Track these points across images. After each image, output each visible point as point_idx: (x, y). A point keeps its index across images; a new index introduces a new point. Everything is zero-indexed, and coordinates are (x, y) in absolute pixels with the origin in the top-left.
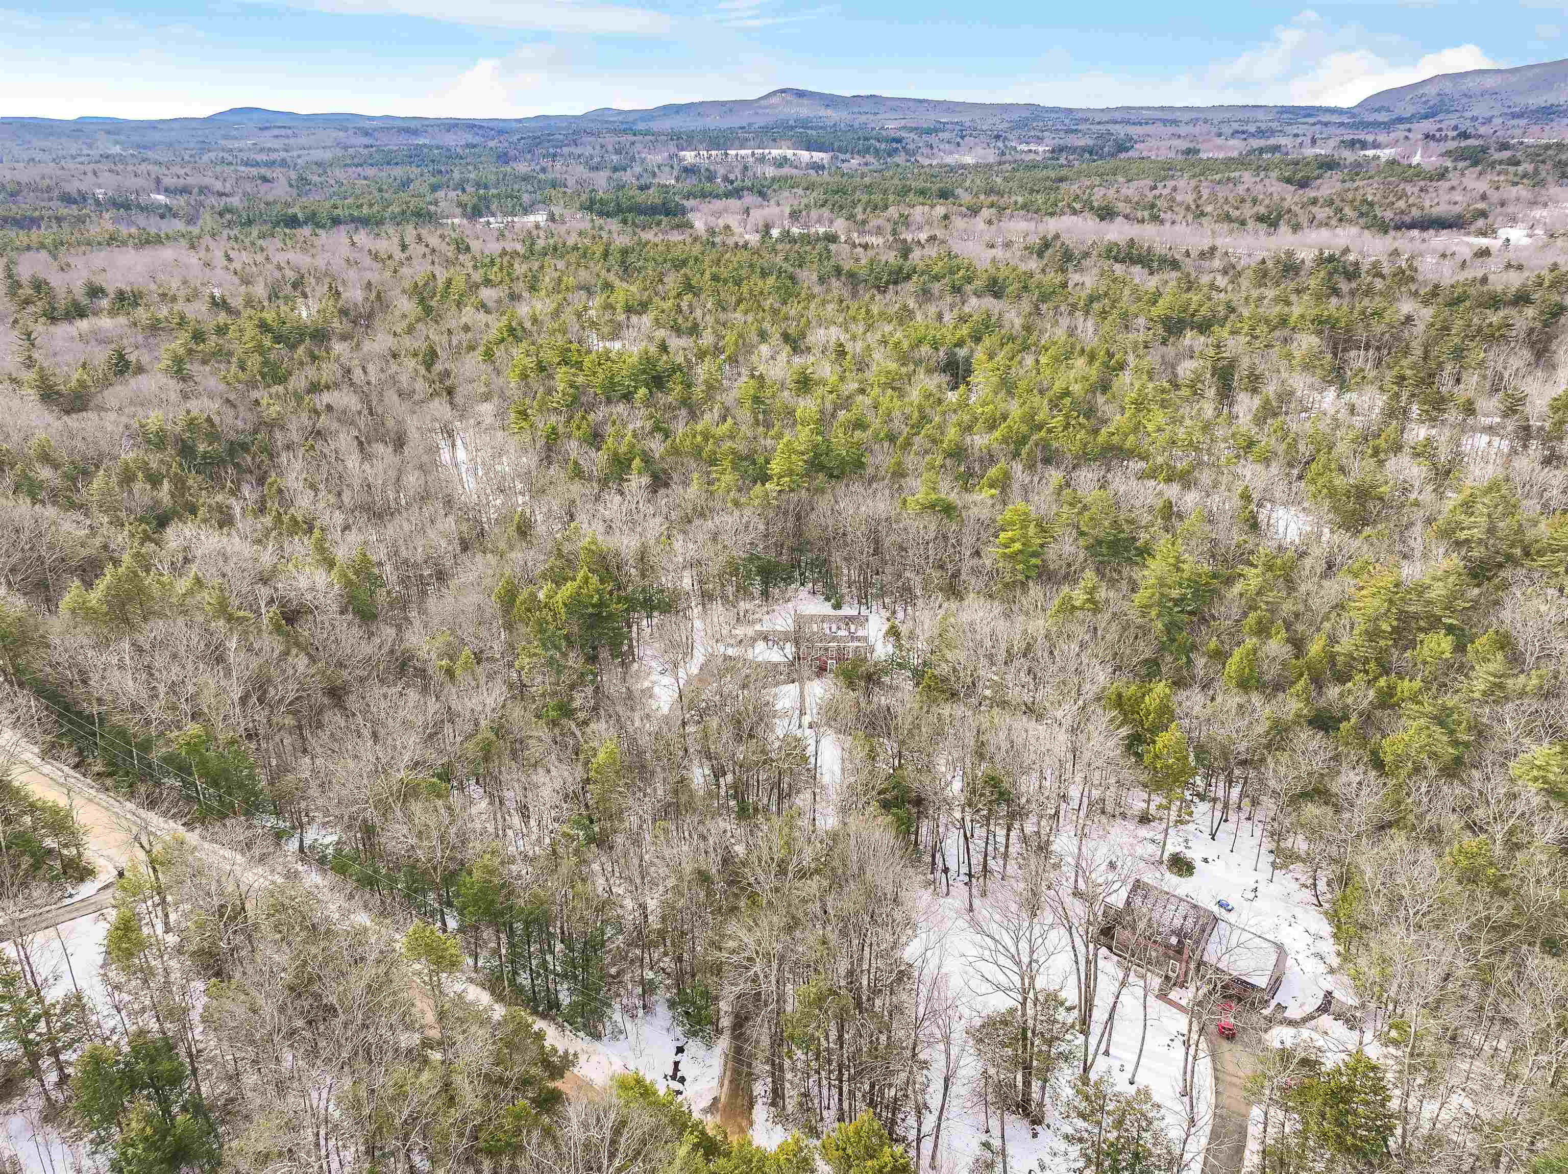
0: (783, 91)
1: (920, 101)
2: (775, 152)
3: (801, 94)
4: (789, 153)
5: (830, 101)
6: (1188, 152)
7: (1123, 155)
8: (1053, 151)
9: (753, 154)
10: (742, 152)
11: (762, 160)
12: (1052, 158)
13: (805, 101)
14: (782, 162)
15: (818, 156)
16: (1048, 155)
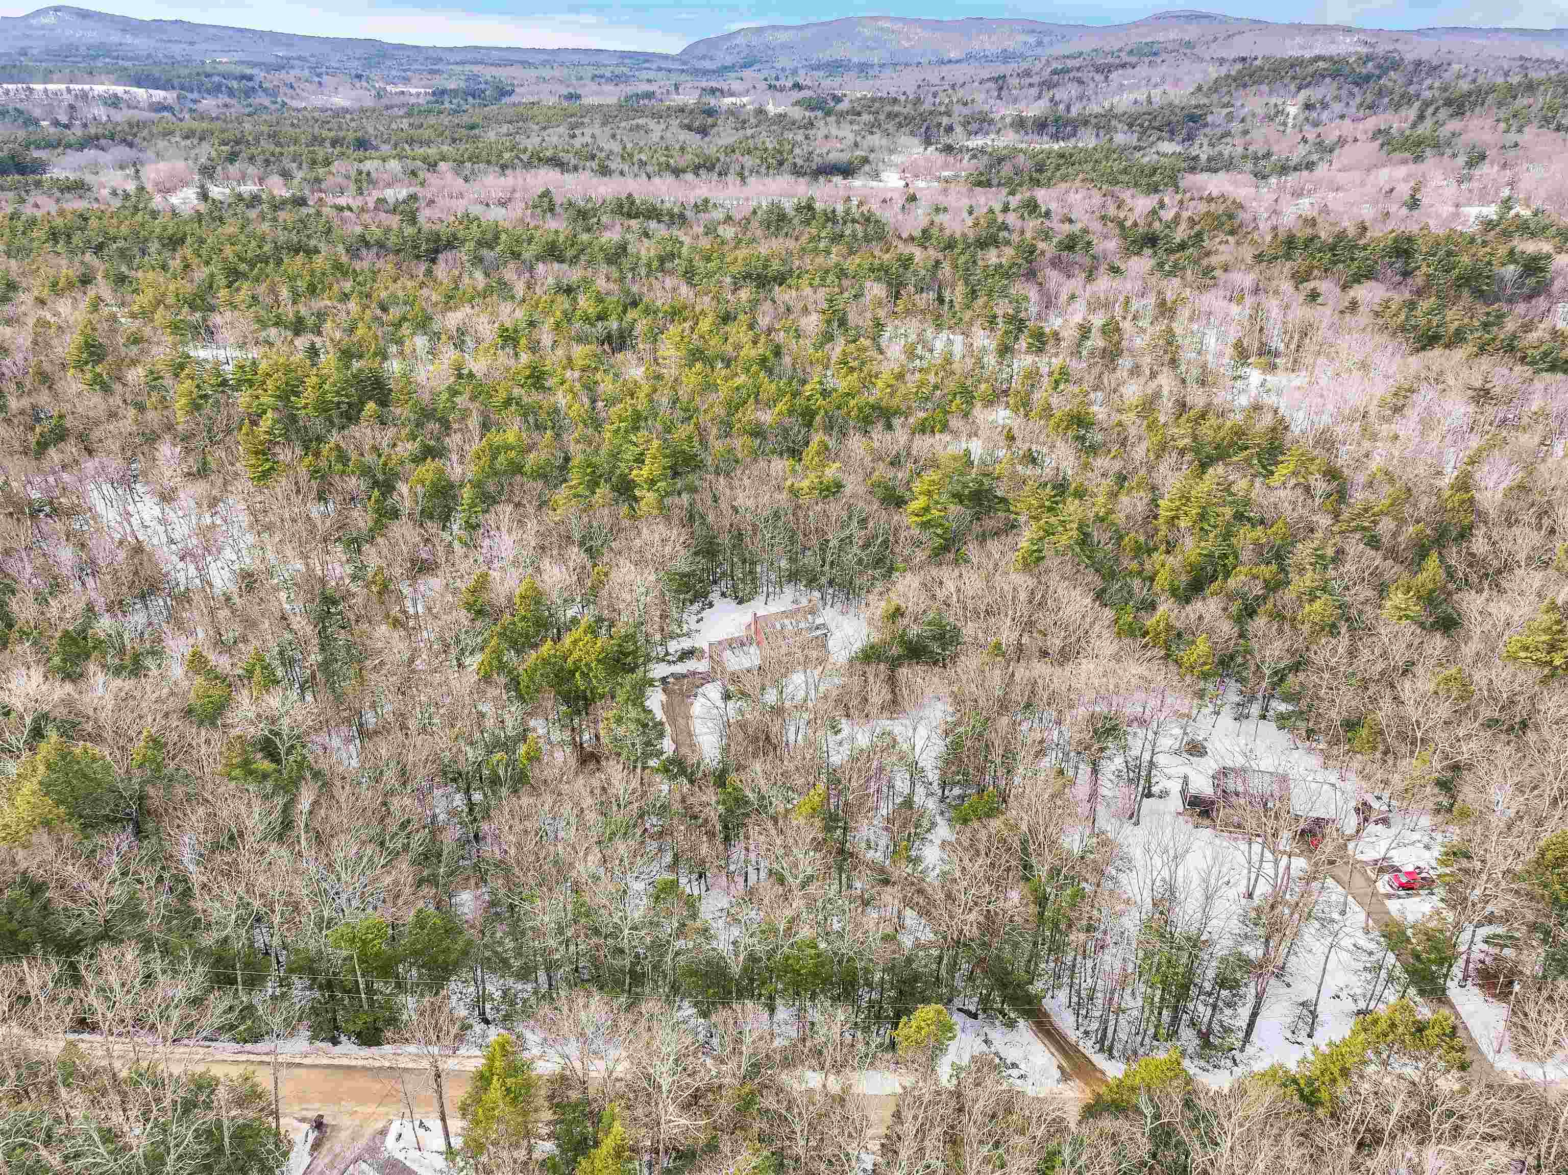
0: (57, 9)
1: (240, 30)
2: (99, 89)
3: (84, 15)
4: (119, 90)
5: (126, 25)
6: (570, 97)
7: (506, 100)
8: (434, 94)
9: (69, 91)
10: (51, 87)
11: (84, 96)
12: (437, 102)
14: (114, 102)
15: (159, 95)
16: (429, 98)
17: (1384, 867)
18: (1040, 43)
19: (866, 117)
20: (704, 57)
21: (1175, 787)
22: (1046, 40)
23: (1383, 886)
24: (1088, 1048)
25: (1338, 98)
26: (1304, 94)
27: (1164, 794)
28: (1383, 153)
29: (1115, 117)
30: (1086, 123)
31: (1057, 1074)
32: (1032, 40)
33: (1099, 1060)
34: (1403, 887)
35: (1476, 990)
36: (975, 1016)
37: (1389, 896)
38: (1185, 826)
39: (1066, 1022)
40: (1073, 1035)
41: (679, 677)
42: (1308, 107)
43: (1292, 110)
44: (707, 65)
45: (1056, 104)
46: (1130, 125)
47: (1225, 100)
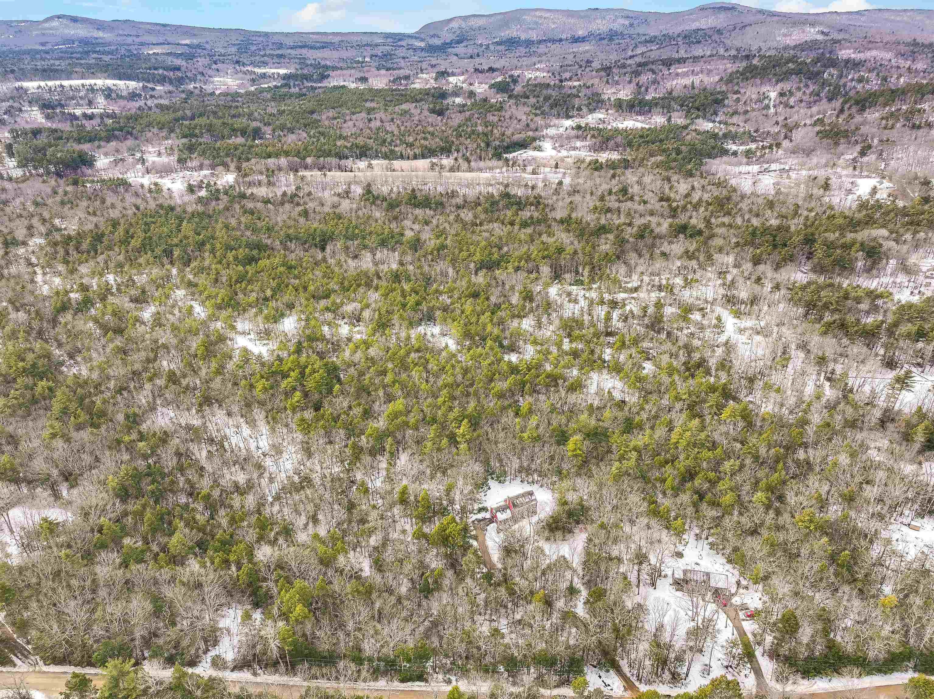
0: (59, 17)
2: (98, 83)
4: (109, 83)
13: (79, 25)
14: (110, 94)
17: (743, 607)
18: (631, 25)
19: (532, 100)
20: (433, 36)
21: (670, 573)
22: (636, 22)
23: (742, 615)
24: (634, 679)
25: (799, 89)
26: (780, 86)
27: (665, 576)
28: (818, 138)
29: (673, 99)
30: (656, 105)
31: (623, 689)
32: (627, 23)
33: (637, 684)
34: (749, 616)
35: (767, 658)
36: (595, 667)
37: (743, 620)
38: (672, 589)
39: (626, 669)
40: (629, 675)
41: (479, 521)
42: (782, 94)
43: (773, 95)
44: (437, 42)
45: (640, 87)
46: (682, 106)
47: (736, 88)
